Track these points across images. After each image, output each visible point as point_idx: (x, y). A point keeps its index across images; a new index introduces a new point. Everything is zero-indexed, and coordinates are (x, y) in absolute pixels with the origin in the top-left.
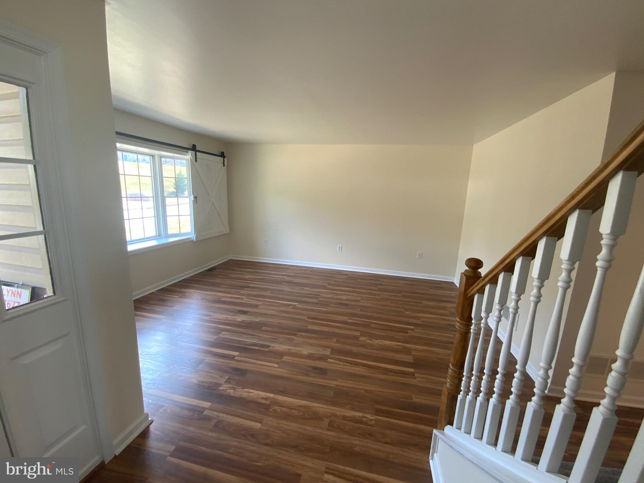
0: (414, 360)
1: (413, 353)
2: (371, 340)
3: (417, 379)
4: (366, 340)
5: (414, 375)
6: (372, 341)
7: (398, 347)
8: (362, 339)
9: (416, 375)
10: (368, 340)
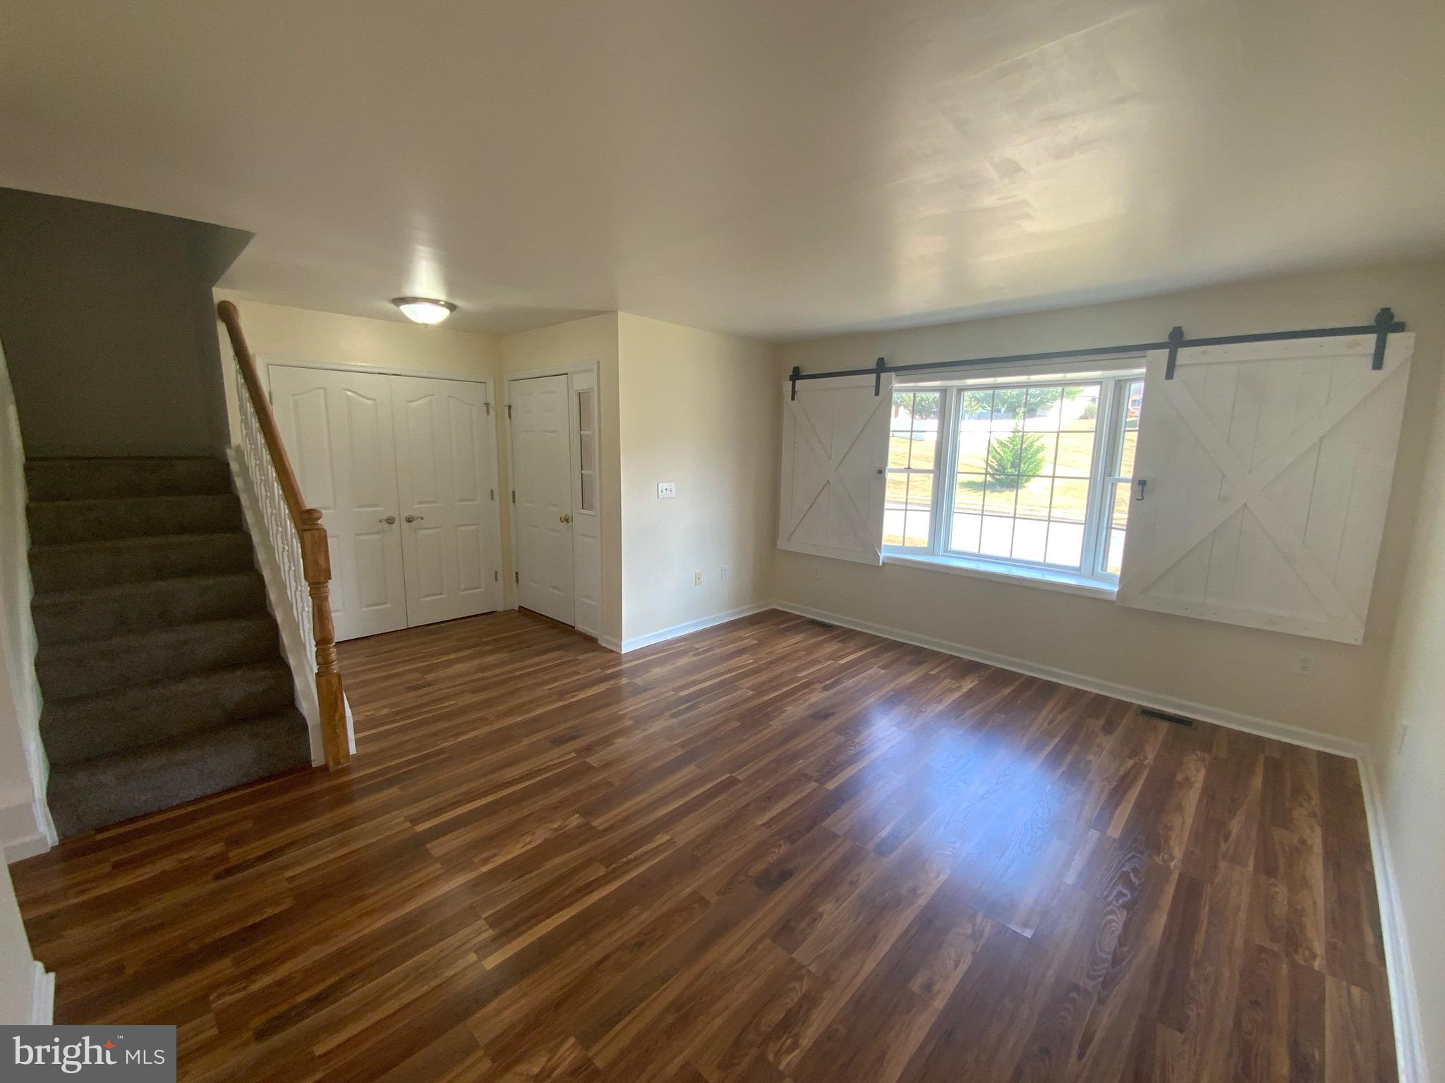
0: (427, 850)
1: (438, 866)
2: (556, 830)
3: (402, 818)
4: (566, 823)
5: (411, 821)
6: (551, 829)
7: (483, 856)
8: (575, 820)
9: (408, 824)
10: (560, 826)
